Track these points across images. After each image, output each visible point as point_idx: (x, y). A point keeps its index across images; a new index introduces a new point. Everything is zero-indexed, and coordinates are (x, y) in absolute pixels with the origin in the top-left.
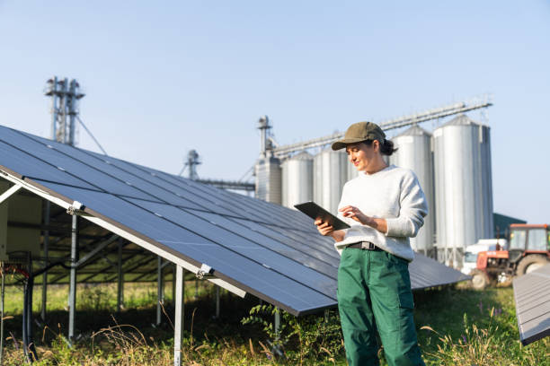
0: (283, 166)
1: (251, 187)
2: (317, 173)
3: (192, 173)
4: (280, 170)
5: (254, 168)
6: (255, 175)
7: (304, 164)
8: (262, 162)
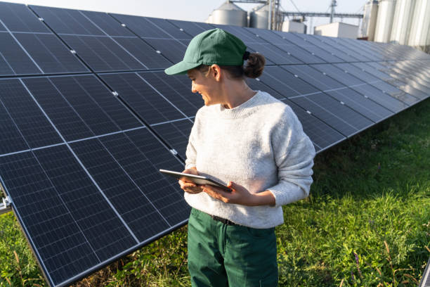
0: (380, 5)
1: (361, 16)
2: (398, 8)
3: (333, 10)
4: (378, 7)
5: (364, 7)
6: (364, 10)
7: (391, 3)
8: (369, 3)
